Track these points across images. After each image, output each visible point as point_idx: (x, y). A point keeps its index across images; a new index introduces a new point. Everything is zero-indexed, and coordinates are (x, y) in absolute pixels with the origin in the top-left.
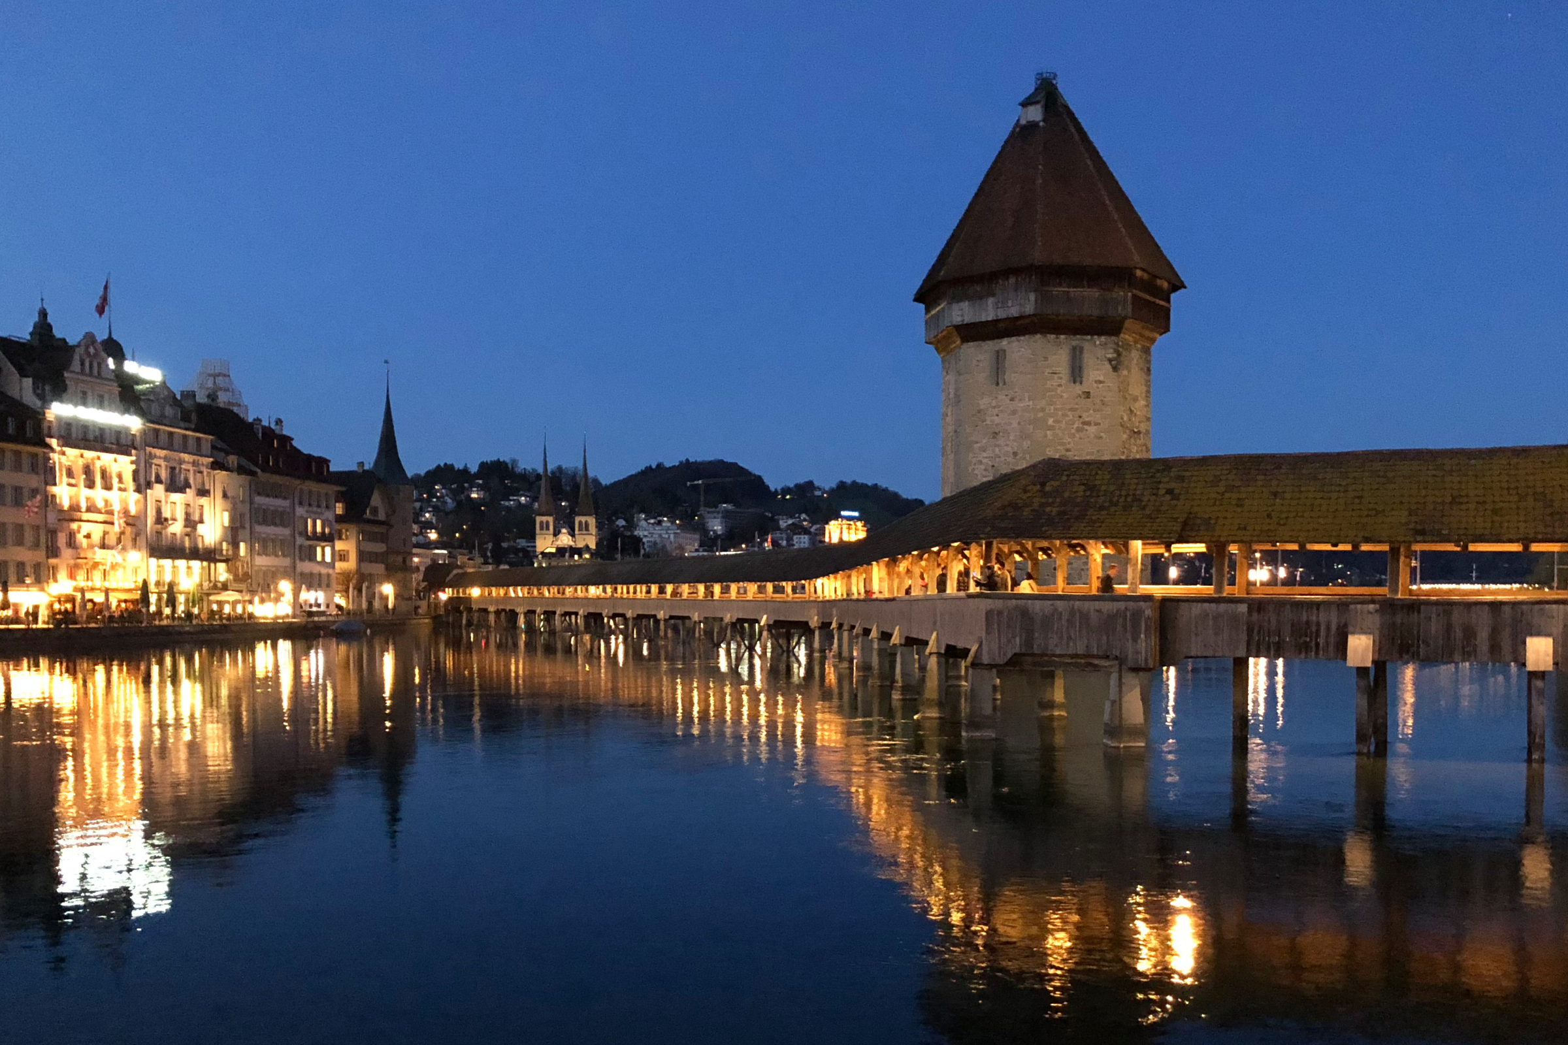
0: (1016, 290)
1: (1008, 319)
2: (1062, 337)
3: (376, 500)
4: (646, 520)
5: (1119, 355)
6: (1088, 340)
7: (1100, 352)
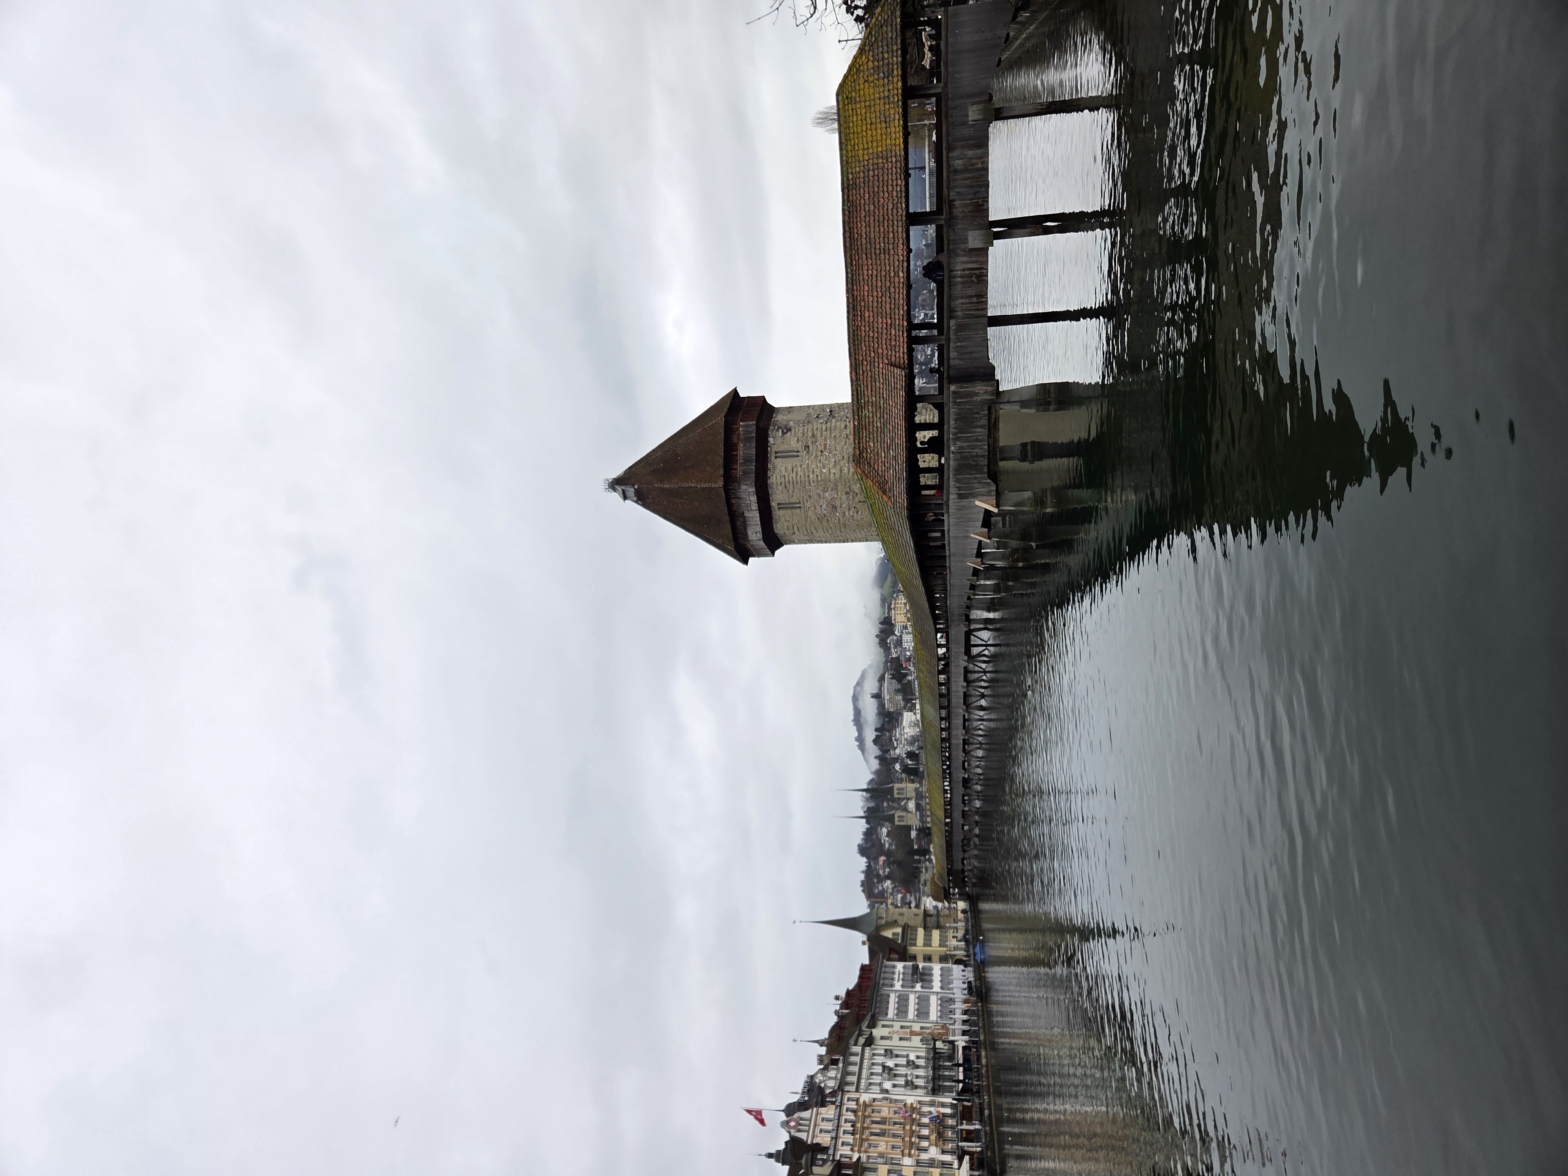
0: (740, 498)
1: (758, 502)
2: (770, 466)
3: (888, 934)
4: (895, 749)
5: (779, 428)
6: (771, 448)
7: (779, 441)
